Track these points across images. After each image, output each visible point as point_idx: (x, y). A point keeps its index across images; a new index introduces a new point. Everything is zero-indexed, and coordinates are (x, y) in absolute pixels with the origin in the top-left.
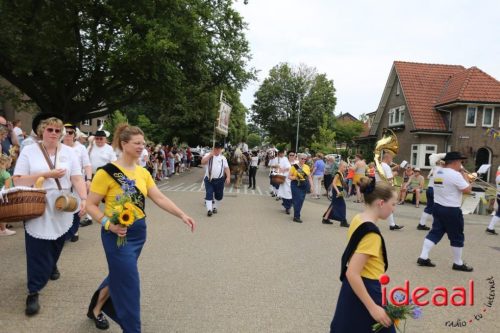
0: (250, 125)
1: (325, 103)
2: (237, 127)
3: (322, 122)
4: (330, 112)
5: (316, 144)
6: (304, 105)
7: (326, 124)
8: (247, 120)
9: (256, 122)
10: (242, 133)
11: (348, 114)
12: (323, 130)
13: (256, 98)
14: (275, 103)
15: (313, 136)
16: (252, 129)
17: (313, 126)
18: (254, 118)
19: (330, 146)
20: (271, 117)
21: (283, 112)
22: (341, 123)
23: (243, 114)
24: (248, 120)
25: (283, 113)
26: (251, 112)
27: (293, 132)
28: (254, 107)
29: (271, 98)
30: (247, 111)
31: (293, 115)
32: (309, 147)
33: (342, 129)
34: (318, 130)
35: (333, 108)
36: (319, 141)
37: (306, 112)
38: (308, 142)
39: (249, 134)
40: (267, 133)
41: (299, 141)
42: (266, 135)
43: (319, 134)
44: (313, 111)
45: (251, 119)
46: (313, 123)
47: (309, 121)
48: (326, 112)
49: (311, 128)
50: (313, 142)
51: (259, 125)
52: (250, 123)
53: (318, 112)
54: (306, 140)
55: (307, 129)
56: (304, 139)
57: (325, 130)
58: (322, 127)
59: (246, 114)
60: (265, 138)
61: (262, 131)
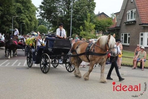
0: (39, 19)
1: (89, 6)
2: (30, 21)
3: (87, 18)
4: (91, 12)
5: (82, 32)
6: (75, 6)
7: (89, 19)
8: (36, 15)
9: (43, 17)
10: (33, 25)
11: (103, 13)
12: (87, 23)
13: (42, 1)
14: (56, 4)
15: (81, 27)
16: (41, 22)
17: (81, 20)
18: (41, 14)
19: (92, 34)
20: (53, 14)
22: (99, 19)
23: (34, 11)
24: (37, 16)
25: (61, 12)
26: (39, 10)
27: (69, 24)
28: (41, 7)
29: (53, 1)
30: (37, 9)
31: (68, 13)
32: (79, 34)
33: (100, 22)
34: (84, 23)
35: (93, 9)
36: (84, 30)
37: (77, 12)
38: (78, 31)
39: (38, 25)
40: (51, 24)
41: (72, 30)
42: (51, 26)
43: (85, 26)
44: (81, 11)
45: (39, 15)
46: (81, 19)
47: (79, 17)
48: (89, 12)
49: (80, 22)
50: (81, 31)
51: (45, 19)
52: (39, 17)
53: (84, 11)
54: (76, 29)
55: (77, 22)
56: (75, 29)
57: (88, 23)
58: (87, 21)
59: (36, 11)
60: (50, 28)
61: (47, 23)
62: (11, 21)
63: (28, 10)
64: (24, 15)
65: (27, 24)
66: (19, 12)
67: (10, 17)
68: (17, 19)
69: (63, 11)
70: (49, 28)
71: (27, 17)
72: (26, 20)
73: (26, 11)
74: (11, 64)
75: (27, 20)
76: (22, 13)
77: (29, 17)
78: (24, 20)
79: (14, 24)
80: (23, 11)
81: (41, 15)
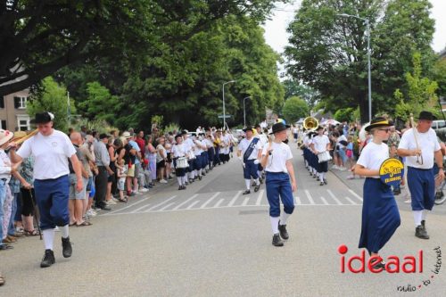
0: (287, 83)
1: (415, 31)
2: (264, 89)
3: (411, 65)
4: (424, 47)
5: (402, 107)
6: (377, 38)
7: (418, 69)
8: (279, 73)
9: (295, 75)
10: (273, 98)
12: (413, 80)
13: (291, 35)
14: (326, 40)
15: (397, 93)
16: (291, 90)
17: (395, 74)
18: (291, 70)
19: (430, 106)
20: (320, 65)
21: (340, 54)
23: (272, 64)
24: (282, 74)
25: (341, 57)
26: (285, 58)
27: (363, 88)
28: (288, 50)
29: (317, 31)
30: (278, 57)
31: (360, 58)
32: (392, 113)
34: (405, 81)
35: (429, 39)
36: (407, 100)
37: (382, 51)
38: (390, 104)
39: (286, 98)
40: (318, 93)
41: (373, 103)
42: (316, 98)
43: (407, 87)
44: (394, 48)
45: (285, 71)
46: (395, 69)
47: (389, 66)
48: (418, 47)
49: (394, 79)
50: (399, 102)
51: (301, 81)
52: (286, 78)
53: (404, 47)
54: (386, 100)
55: (386, 80)
56: (381, 98)
57: (417, 80)
58: (412, 75)
59: (278, 63)
60: (316, 102)
61: (308, 91)
62: (220, 95)
63: (257, 62)
64: (249, 77)
65: (258, 99)
66: (237, 69)
67: (218, 86)
68: (232, 89)
69: (345, 54)
70: (313, 102)
71: (256, 80)
72: (254, 90)
73: (253, 65)
74: (226, 203)
75: (257, 87)
76: (245, 71)
77: (261, 80)
78: (249, 88)
79: (228, 101)
80: (247, 67)
81: (289, 72)
